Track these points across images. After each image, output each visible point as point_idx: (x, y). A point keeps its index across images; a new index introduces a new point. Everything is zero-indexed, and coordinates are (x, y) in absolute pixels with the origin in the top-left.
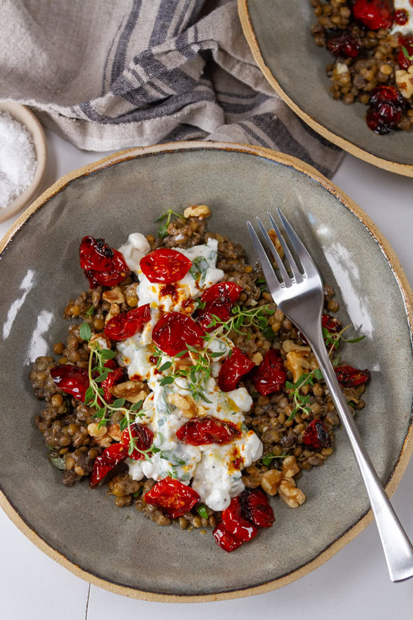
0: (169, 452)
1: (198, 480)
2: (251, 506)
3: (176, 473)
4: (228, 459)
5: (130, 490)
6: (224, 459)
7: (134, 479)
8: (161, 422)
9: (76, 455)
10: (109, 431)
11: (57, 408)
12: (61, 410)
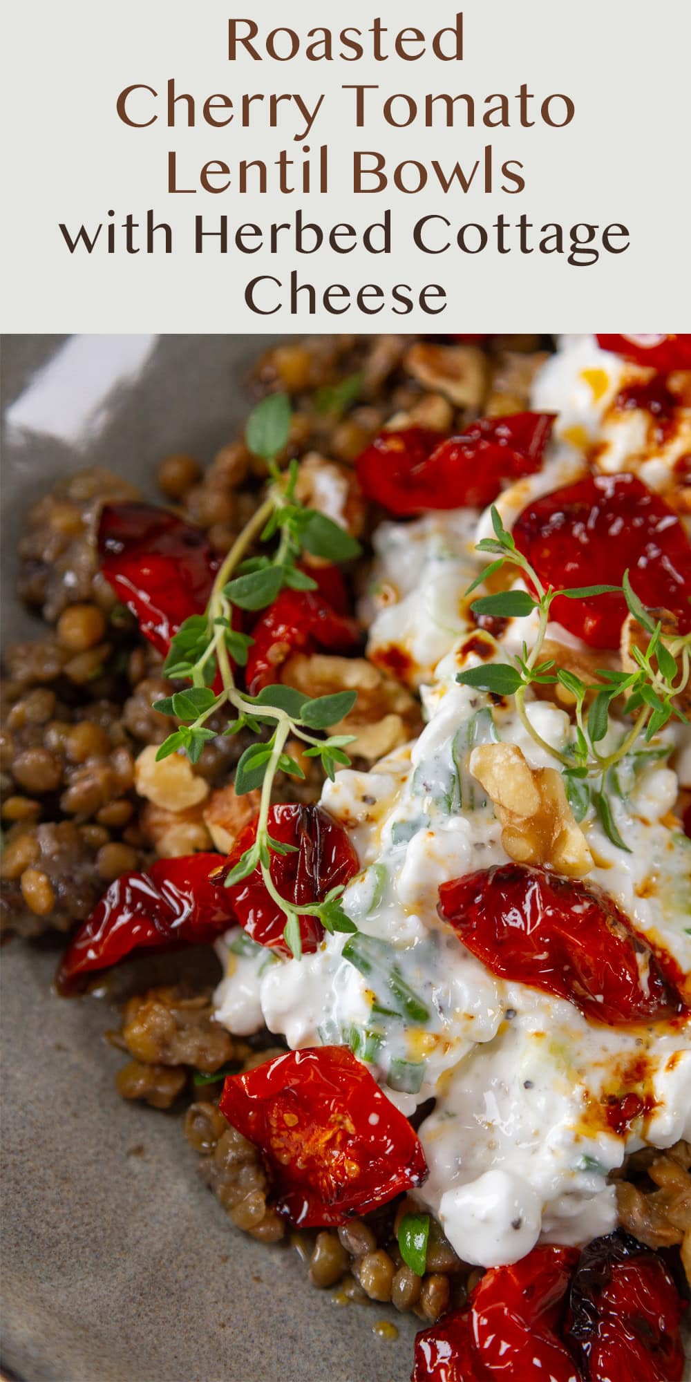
0: (387, 947)
1: (451, 1115)
2: (609, 1307)
3: (377, 1038)
4: (600, 1081)
5: (187, 1050)
6: (581, 1072)
7: (220, 1016)
8: (406, 830)
9: (57, 836)
10: (207, 803)
11: (69, 654)
12: (81, 669)
